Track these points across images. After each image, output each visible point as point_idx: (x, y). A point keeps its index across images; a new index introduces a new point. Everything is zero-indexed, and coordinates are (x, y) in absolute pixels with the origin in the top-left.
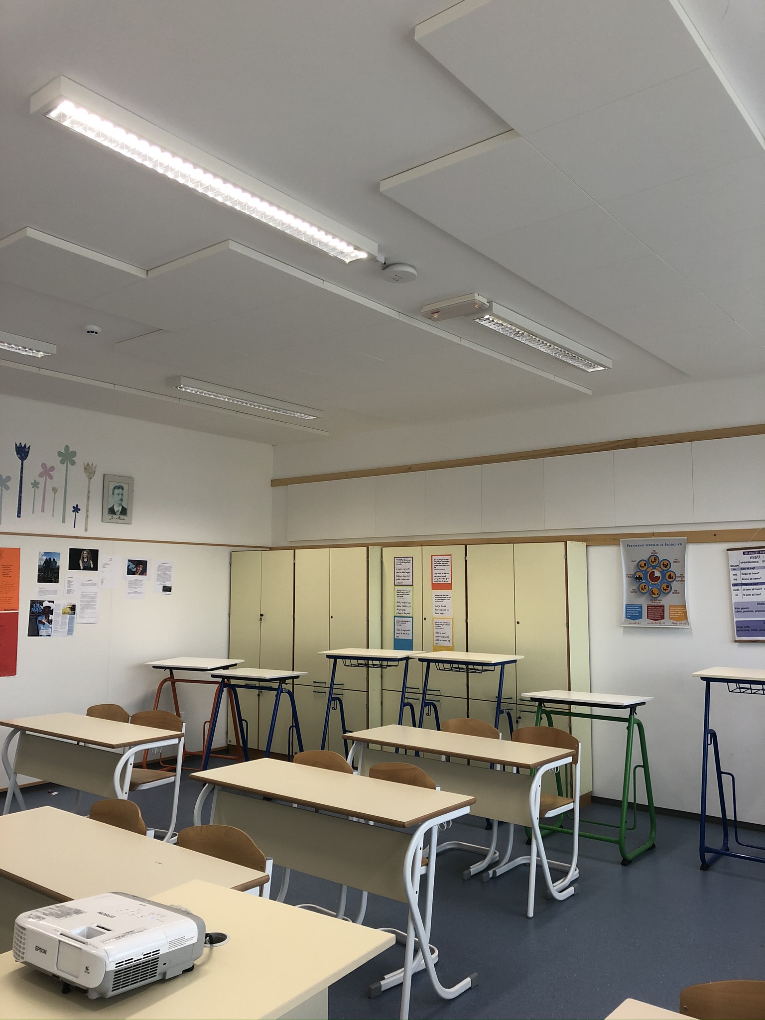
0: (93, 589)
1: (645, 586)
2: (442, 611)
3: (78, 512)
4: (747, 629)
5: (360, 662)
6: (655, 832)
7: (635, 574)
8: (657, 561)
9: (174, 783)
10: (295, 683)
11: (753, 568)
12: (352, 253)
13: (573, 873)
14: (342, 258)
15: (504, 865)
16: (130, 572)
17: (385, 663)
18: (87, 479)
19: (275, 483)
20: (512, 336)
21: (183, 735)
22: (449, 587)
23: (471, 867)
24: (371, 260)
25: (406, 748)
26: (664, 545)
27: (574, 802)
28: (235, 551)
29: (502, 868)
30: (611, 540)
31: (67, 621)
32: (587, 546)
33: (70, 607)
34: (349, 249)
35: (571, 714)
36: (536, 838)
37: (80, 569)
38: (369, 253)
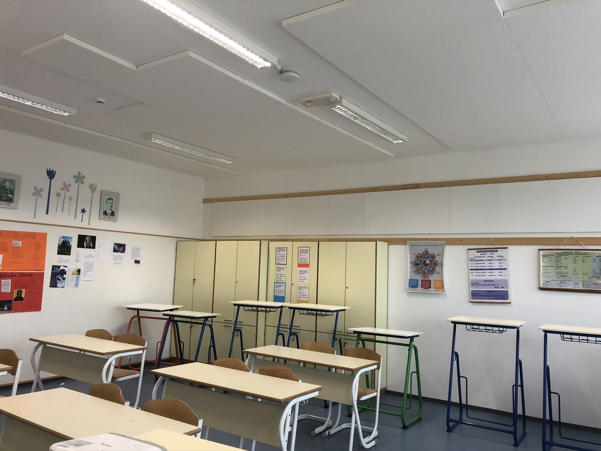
0: (92, 260)
1: (421, 268)
2: (303, 279)
3: (84, 213)
4: (477, 295)
5: (254, 308)
6: (422, 410)
7: (415, 262)
8: (428, 255)
9: (139, 377)
10: (213, 321)
11: (482, 260)
12: (262, 62)
13: (375, 433)
14: (256, 65)
15: (335, 428)
16: (115, 251)
17: (268, 309)
18: (91, 193)
19: (205, 201)
20: (352, 119)
21: (146, 348)
22: (307, 266)
23: (316, 429)
24: (273, 68)
25: (279, 358)
26: (432, 245)
27: (377, 392)
28: (179, 240)
29: (333, 430)
30: (402, 241)
31: (75, 278)
32: (388, 244)
33: (77, 270)
34: (260, 60)
35: (375, 341)
36: (355, 412)
37: (84, 248)
38: (272, 63)
